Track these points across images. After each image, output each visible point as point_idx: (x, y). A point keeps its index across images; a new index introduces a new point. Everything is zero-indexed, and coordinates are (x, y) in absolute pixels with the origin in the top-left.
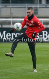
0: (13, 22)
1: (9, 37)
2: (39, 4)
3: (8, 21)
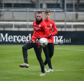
0: (15, 25)
1: (11, 40)
2: (40, 9)
3: (10, 25)
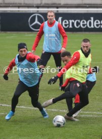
1: (66, 25)
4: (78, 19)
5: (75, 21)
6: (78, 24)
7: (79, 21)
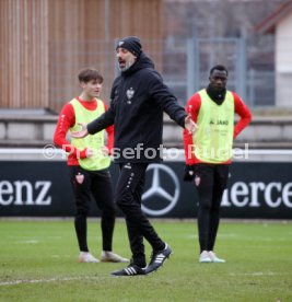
4: (277, 181)
5: (266, 184)
6: (276, 194)
7: (279, 186)
